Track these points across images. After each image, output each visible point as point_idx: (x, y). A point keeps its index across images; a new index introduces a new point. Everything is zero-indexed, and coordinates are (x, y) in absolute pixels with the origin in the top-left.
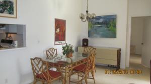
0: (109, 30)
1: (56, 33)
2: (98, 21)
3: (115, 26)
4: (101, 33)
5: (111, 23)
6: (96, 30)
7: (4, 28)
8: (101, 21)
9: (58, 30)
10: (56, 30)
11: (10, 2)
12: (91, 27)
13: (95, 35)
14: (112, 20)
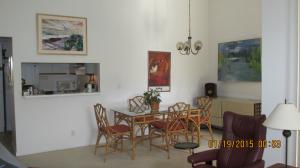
0: (251, 67)
1: (150, 75)
2: (232, 51)
3: (259, 60)
4: (238, 72)
5: (253, 53)
6: (229, 67)
7: (83, 68)
8: (237, 50)
9: (155, 69)
10: (150, 68)
11: (79, 36)
12: (223, 61)
13: (228, 76)
14: (253, 48)
